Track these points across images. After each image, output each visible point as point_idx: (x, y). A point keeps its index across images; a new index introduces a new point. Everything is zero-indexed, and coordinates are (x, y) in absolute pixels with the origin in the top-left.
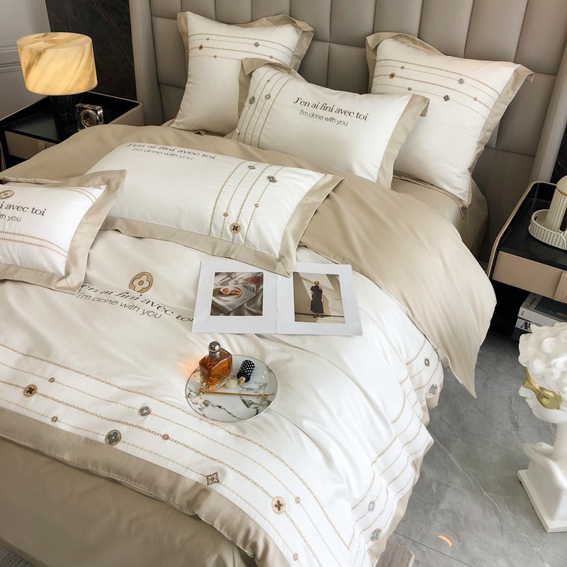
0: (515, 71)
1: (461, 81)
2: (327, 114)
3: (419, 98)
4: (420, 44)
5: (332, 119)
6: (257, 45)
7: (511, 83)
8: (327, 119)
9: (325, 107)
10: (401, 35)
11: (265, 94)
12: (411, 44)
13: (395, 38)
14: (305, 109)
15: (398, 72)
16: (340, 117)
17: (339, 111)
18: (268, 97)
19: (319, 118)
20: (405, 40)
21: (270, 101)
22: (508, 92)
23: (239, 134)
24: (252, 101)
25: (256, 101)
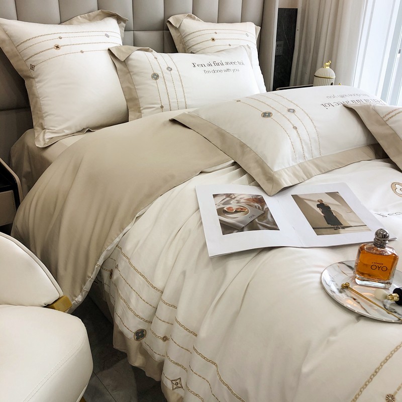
2: (222, 67)
5: (228, 70)
8: (225, 71)
9: (216, 64)
11: (165, 68)
16: (231, 67)
19: (220, 71)
21: (174, 71)
23: (162, 107)
24: (155, 77)
25: (161, 75)
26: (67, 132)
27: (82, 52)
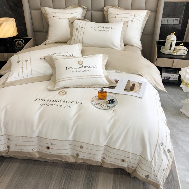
0: (147, 12)
1: (135, 16)
2: (102, 29)
3: (126, 22)
4: (119, 8)
5: (104, 30)
6: (72, 14)
7: (146, 15)
8: (103, 31)
9: (101, 28)
10: (113, 6)
11: (81, 27)
12: (116, 8)
13: (112, 7)
14: (95, 29)
15: (117, 16)
16: (106, 29)
17: (106, 28)
18: (82, 27)
19: (100, 31)
20: (114, 7)
21: (83, 29)
22: (146, 18)
23: (75, 40)
24: (77, 29)
25: (78, 29)
26: (51, 42)
27: (60, 19)
